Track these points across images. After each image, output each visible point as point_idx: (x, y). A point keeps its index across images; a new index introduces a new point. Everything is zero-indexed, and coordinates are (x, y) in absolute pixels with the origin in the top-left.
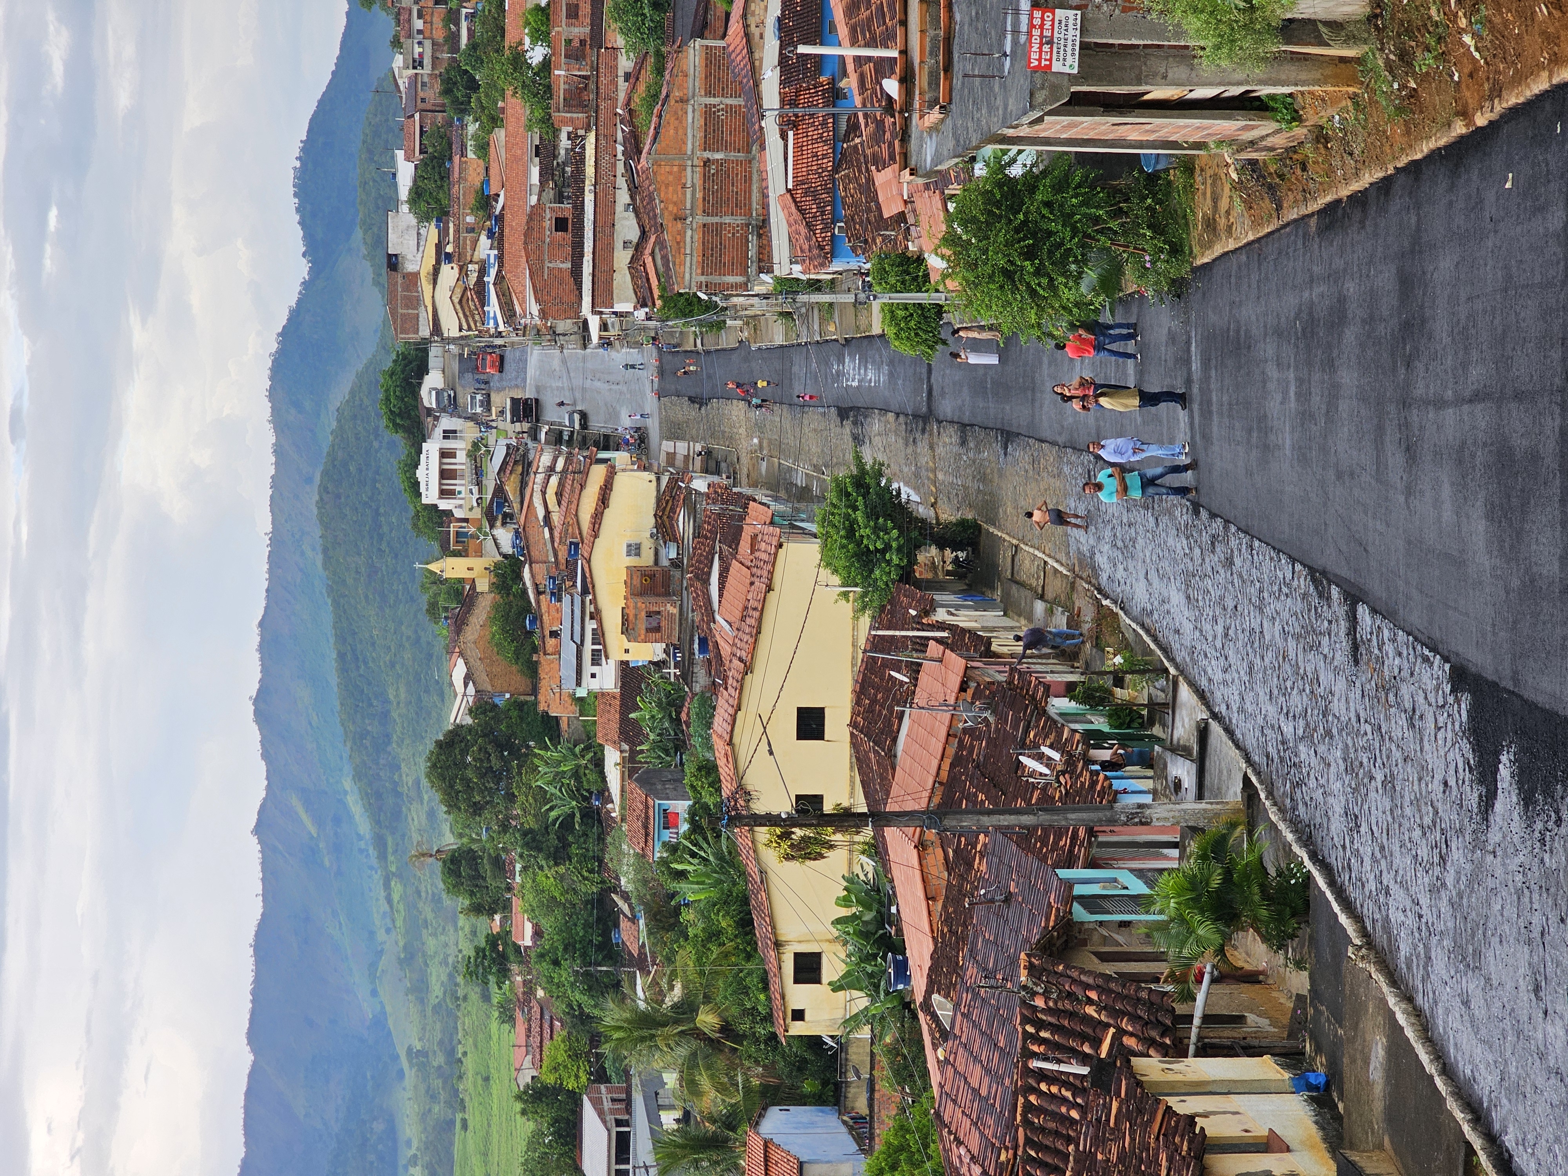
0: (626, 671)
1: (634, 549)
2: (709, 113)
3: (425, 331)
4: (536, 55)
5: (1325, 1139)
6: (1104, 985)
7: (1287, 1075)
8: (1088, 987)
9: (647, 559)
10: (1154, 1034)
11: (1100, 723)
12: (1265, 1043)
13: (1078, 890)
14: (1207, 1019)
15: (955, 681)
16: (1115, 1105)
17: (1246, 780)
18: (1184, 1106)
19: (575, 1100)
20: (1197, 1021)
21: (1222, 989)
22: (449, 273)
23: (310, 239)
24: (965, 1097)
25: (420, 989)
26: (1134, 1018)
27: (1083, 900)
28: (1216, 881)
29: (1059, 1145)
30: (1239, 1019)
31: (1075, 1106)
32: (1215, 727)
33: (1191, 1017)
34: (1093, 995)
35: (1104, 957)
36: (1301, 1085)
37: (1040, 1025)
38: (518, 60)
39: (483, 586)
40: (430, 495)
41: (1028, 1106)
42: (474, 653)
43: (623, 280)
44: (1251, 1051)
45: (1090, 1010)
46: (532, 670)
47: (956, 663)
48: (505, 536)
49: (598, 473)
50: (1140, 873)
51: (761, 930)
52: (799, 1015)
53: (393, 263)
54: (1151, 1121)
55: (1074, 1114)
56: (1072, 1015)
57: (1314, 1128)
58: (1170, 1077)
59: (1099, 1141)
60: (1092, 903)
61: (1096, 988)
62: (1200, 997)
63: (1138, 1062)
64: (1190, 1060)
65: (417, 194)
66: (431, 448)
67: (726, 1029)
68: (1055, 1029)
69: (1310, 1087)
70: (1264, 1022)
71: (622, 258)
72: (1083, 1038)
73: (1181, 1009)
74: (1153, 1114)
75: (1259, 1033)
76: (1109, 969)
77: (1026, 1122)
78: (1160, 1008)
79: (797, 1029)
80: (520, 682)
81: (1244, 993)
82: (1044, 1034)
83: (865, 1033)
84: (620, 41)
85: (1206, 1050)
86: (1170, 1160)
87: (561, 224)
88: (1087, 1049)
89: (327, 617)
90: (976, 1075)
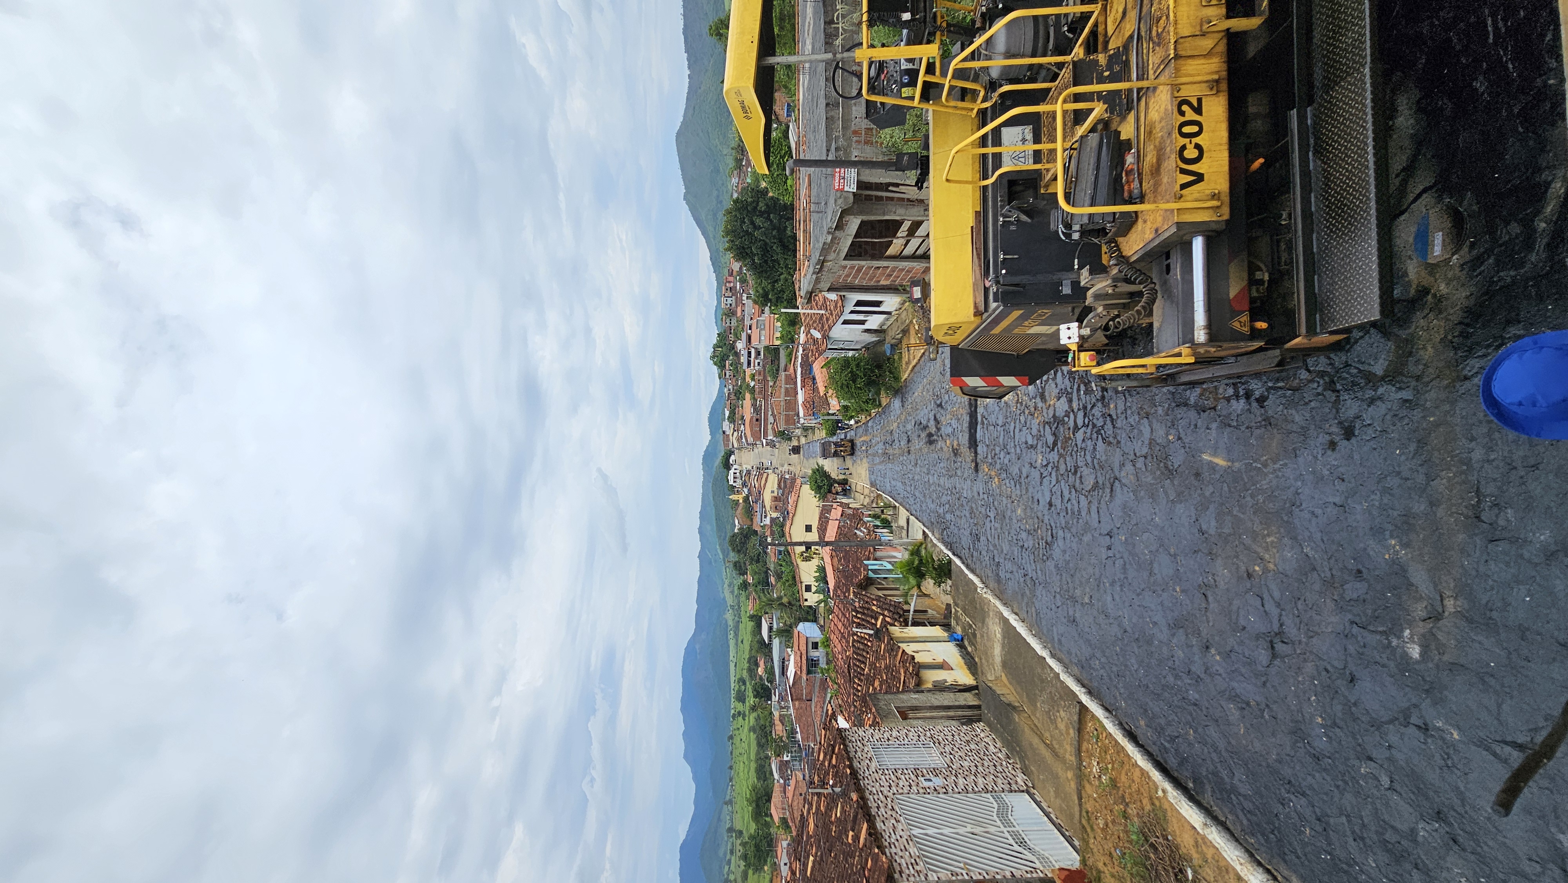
0: (772, 520)
1: (773, 492)
2: (787, 389)
3: (731, 447)
4: (752, 384)
5: (966, 664)
6: (878, 599)
7: (946, 634)
8: (873, 599)
9: (775, 494)
10: (896, 617)
11: (878, 523)
12: (936, 620)
13: (870, 567)
14: (915, 611)
15: (840, 513)
16: (883, 646)
17: (924, 532)
18: (909, 648)
19: (761, 617)
20: (911, 613)
21: (920, 600)
22: (736, 434)
23: (711, 431)
24: (837, 632)
25: (732, 592)
26: (890, 611)
27: (871, 570)
28: (916, 562)
29: (865, 654)
30: (926, 611)
31: (869, 641)
32: (912, 518)
33: (909, 611)
34: (875, 602)
35: (879, 589)
36: (952, 638)
37: (857, 612)
38: (748, 385)
39: (741, 501)
40: (731, 482)
41: (854, 640)
42: (739, 516)
43: (770, 431)
44: (933, 624)
45: (874, 608)
46: (752, 520)
47: (840, 509)
48: (746, 490)
49: (765, 475)
50: (890, 562)
51: (797, 579)
52: (806, 600)
53: (724, 432)
54: (896, 655)
55: (869, 644)
56: (868, 609)
57: (960, 658)
58: (903, 635)
59: (877, 659)
60: (874, 571)
61: (876, 600)
62: (913, 604)
63: (892, 629)
64: (910, 628)
65: (729, 417)
66: (732, 472)
67: (790, 603)
68: (863, 614)
69: (955, 640)
70: (934, 613)
71: (770, 427)
72: (872, 617)
73: (906, 607)
74: (897, 652)
75: (933, 616)
76: (880, 593)
77: (853, 645)
78: (899, 607)
79: (806, 604)
80: (750, 523)
81: (927, 601)
82: (859, 616)
83: (822, 605)
84: (769, 379)
85: (915, 624)
86: (905, 673)
87: (757, 420)
88: (873, 621)
89: (714, 511)
90: (840, 625)
